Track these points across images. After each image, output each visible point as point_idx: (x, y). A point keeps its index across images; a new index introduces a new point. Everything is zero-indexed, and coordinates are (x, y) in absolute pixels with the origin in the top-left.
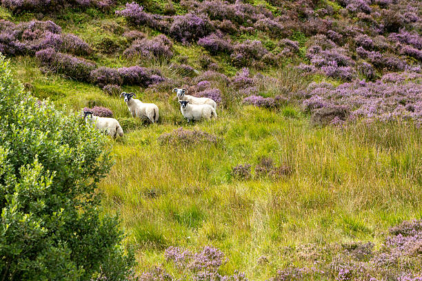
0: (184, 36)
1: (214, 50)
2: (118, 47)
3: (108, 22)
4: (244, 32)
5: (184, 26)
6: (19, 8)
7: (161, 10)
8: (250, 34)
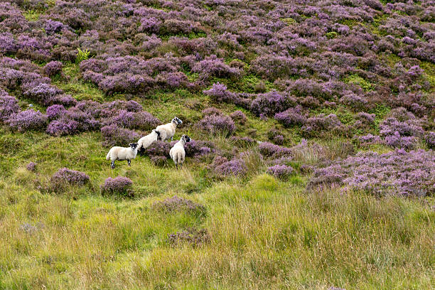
0: (263, 111)
1: (287, 124)
2: (189, 122)
3: (193, 101)
4: (327, 107)
5: (264, 103)
6: (111, 90)
7: (253, 89)
8: (332, 108)
